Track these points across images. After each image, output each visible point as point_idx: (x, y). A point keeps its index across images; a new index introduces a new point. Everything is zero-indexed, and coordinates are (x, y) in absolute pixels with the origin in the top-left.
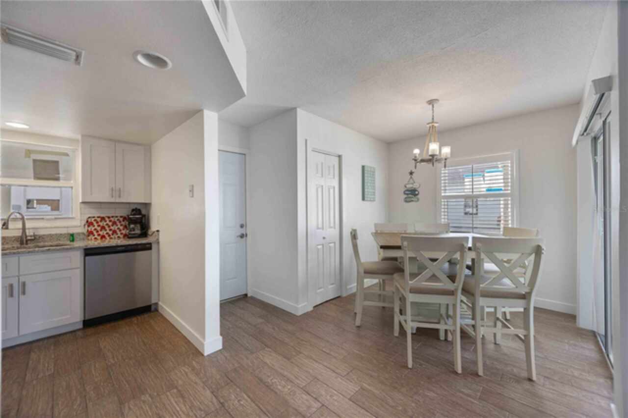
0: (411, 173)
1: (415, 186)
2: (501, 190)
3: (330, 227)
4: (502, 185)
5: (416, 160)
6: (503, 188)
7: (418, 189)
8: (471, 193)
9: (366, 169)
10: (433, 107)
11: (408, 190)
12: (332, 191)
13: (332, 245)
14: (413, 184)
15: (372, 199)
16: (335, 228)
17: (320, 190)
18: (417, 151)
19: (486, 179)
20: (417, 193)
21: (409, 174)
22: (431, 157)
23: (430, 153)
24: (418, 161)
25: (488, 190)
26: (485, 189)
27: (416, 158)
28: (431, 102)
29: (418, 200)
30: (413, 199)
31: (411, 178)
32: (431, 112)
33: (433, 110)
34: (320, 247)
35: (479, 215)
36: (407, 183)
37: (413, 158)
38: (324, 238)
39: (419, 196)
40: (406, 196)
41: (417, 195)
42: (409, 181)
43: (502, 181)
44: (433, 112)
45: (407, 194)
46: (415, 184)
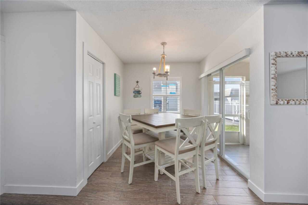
0: (137, 82)
1: (140, 89)
2: (175, 93)
3: (98, 114)
4: (175, 91)
5: (154, 74)
6: (176, 93)
7: (141, 91)
8: (165, 94)
9: (117, 76)
10: (164, 46)
11: (135, 91)
12: (98, 87)
13: (99, 127)
14: (138, 88)
15: (119, 95)
16: (100, 114)
17: (91, 85)
18: (155, 69)
19: (170, 88)
20: (140, 93)
21: (136, 82)
22: (166, 73)
23: (165, 71)
24: (156, 74)
25: (171, 93)
26: (169, 93)
27: (155, 73)
28: (163, 44)
29: (141, 96)
30: (138, 96)
31: (137, 84)
32: (163, 49)
33: (164, 48)
34: (91, 130)
35: (169, 104)
36: (135, 87)
37: (153, 72)
38: (94, 123)
39: (141, 95)
40: (134, 94)
41: (140, 94)
42: (136, 86)
43: (175, 89)
44: (164, 50)
45: (135, 93)
46: (139, 88)
